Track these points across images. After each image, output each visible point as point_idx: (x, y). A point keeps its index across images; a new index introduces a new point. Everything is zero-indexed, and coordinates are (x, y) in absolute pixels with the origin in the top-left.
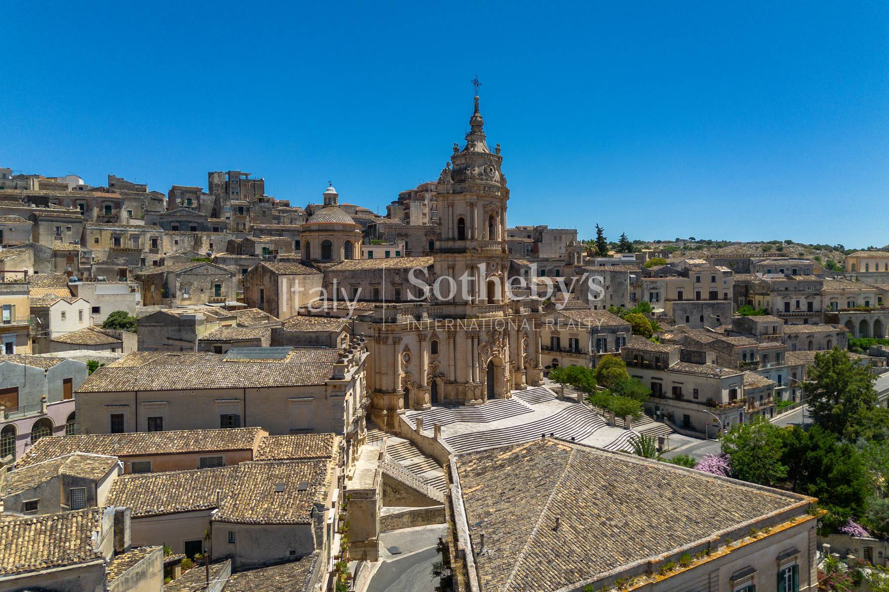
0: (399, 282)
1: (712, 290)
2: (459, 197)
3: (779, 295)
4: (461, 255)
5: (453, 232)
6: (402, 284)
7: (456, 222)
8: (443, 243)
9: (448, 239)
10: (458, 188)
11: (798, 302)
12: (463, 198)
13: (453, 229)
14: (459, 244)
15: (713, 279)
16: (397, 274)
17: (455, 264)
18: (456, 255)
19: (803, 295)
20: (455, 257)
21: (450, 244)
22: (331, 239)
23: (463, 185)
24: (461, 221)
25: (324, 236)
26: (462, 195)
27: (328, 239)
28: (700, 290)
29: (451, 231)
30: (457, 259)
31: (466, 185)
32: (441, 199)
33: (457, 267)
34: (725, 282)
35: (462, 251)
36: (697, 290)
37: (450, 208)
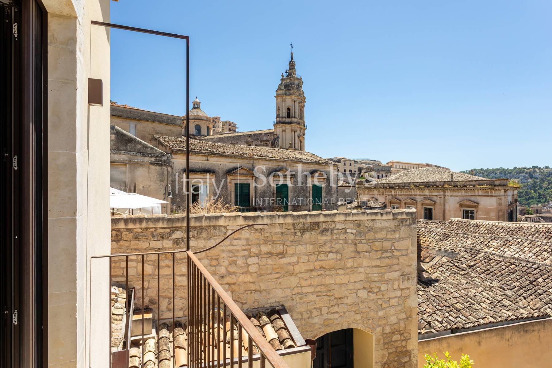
0: (251, 141)
1: (350, 169)
2: (288, 97)
3: (376, 172)
4: (290, 125)
5: (285, 114)
6: (253, 142)
7: (286, 109)
8: (280, 119)
9: (283, 117)
10: (288, 93)
11: (382, 175)
12: (290, 98)
13: (285, 112)
14: (288, 120)
15: (350, 164)
16: (250, 137)
17: (286, 130)
18: (287, 125)
19: (384, 172)
20: (286, 126)
21: (284, 119)
22: (200, 124)
23: (290, 92)
24: (289, 109)
25: (197, 122)
26: (290, 96)
27: (199, 124)
28: (345, 169)
29: (284, 113)
30: (287, 127)
31: (292, 92)
32: (279, 97)
33: (287, 131)
34: (355, 166)
35: (290, 123)
36: (344, 169)
37: (284, 102)
